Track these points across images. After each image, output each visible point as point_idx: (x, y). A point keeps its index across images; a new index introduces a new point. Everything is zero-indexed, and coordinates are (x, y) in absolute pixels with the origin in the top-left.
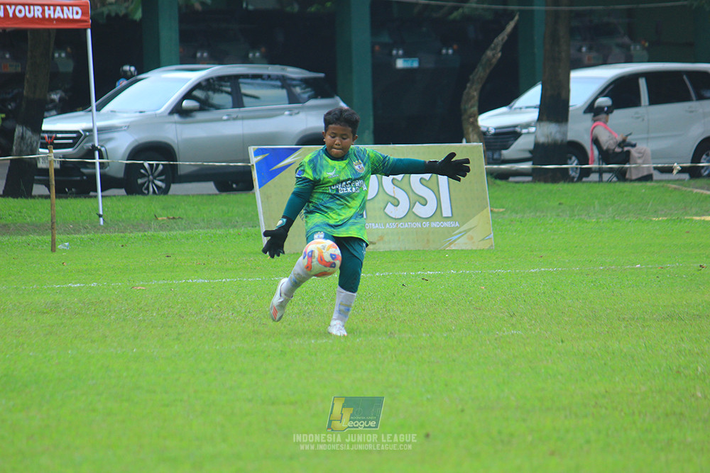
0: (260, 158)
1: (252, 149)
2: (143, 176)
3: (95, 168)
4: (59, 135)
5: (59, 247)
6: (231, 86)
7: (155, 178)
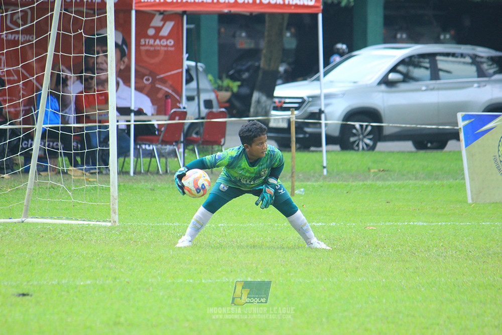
0: (467, 122)
1: (460, 115)
2: (354, 135)
3: (320, 127)
4: (287, 100)
5: (296, 192)
6: (430, 62)
7: (364, 137)
